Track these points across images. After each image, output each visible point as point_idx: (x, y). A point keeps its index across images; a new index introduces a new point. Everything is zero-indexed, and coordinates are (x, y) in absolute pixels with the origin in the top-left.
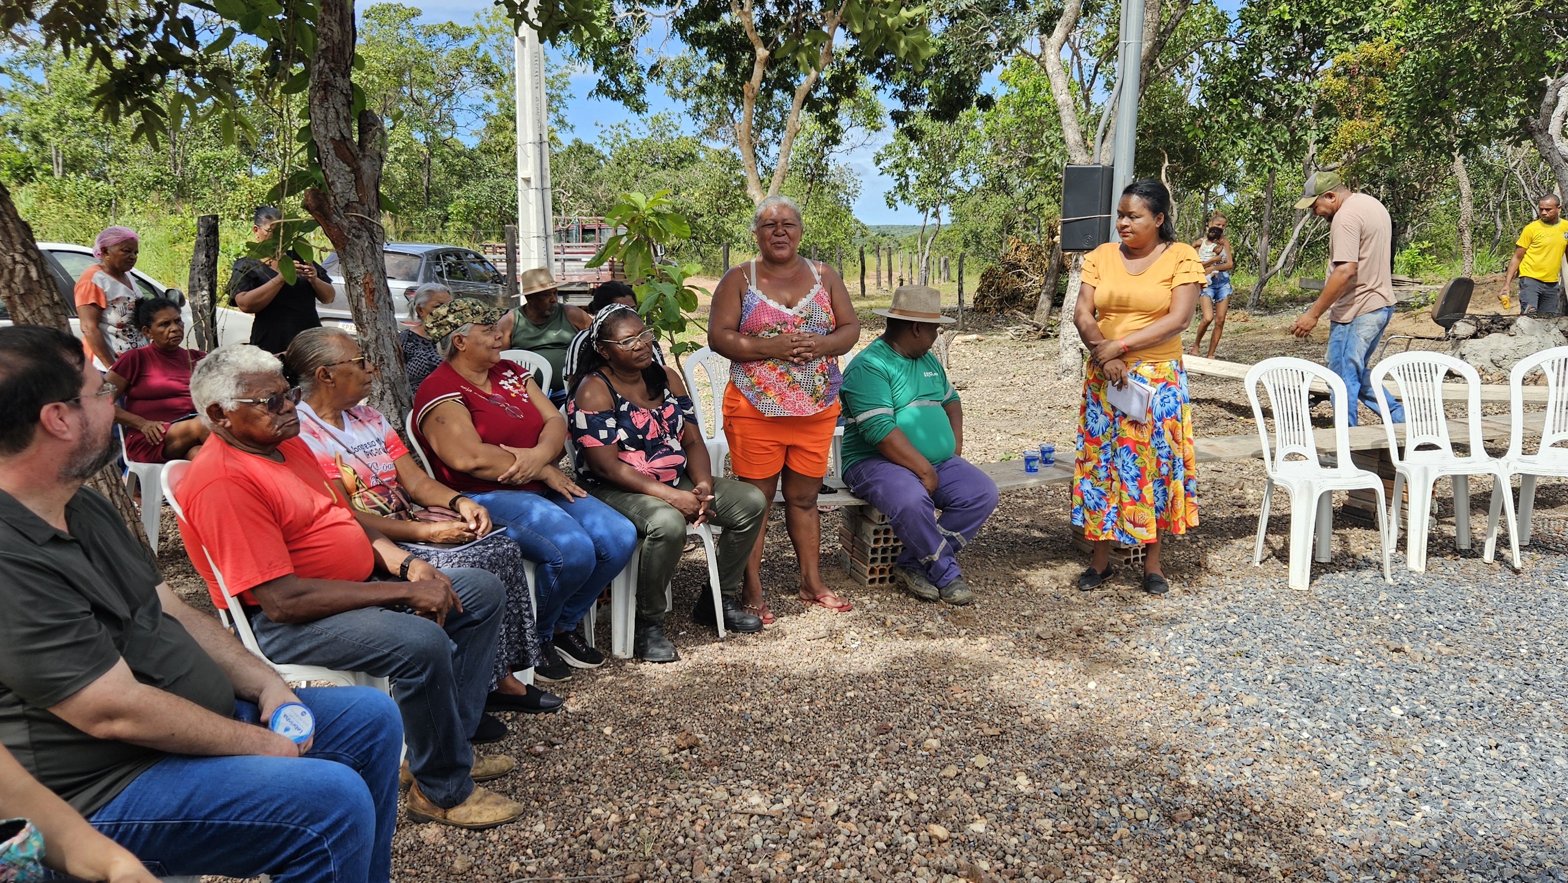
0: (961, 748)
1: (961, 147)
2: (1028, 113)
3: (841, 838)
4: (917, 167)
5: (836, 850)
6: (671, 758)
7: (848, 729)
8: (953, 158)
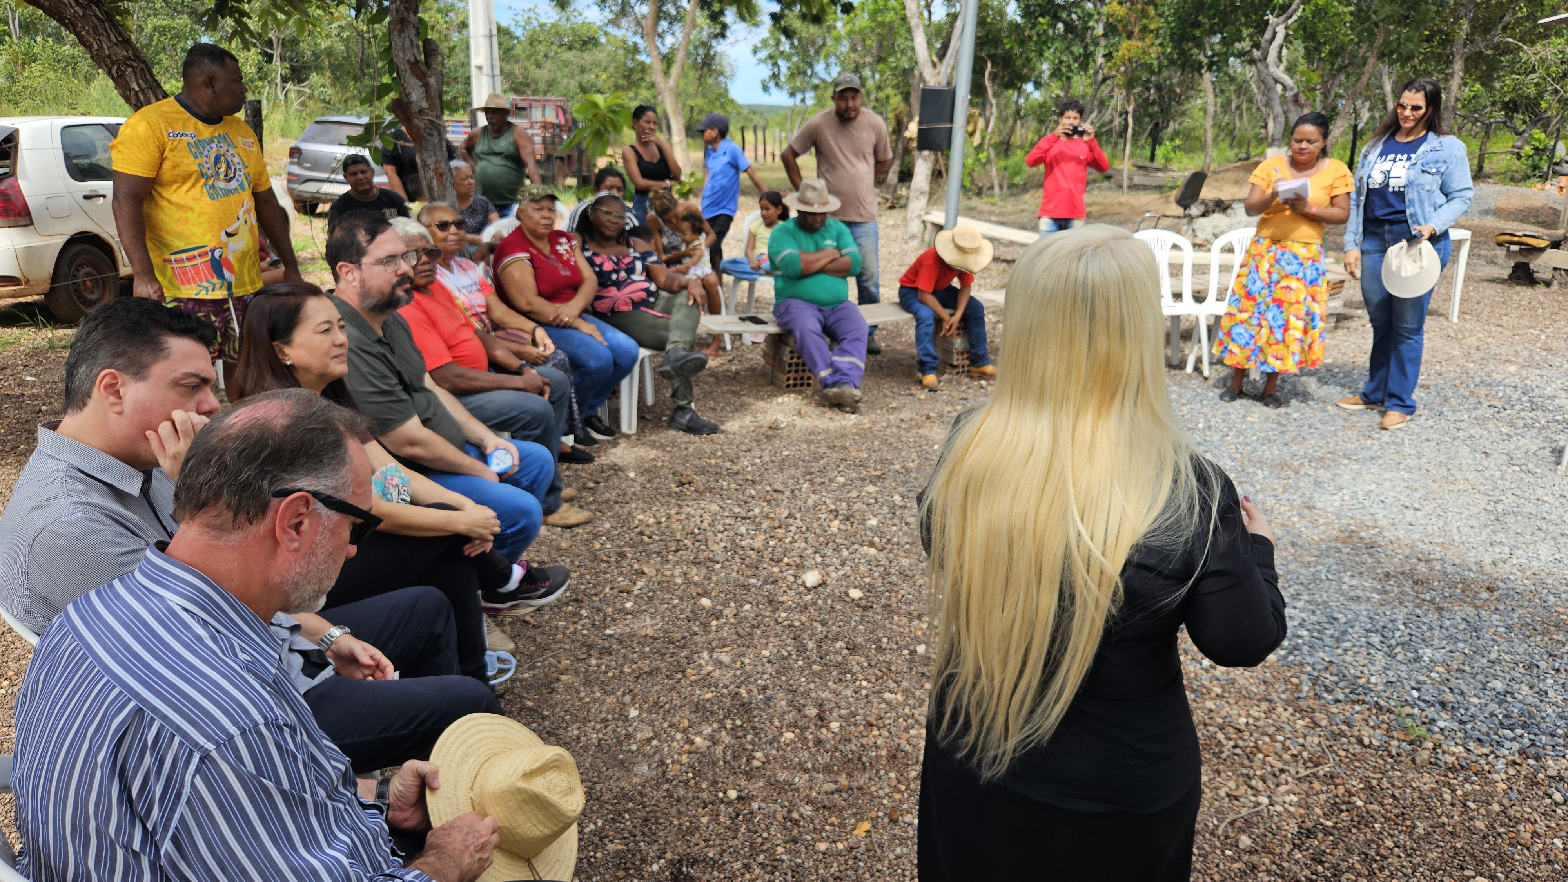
0: (858, 483)
1: (824, 44)
2: (879, 19)
3: (793, 529)
4: (788, 58)
5: (791, 534)
6: (677, 490)
7: (786, 473)
8: (817, 52)
